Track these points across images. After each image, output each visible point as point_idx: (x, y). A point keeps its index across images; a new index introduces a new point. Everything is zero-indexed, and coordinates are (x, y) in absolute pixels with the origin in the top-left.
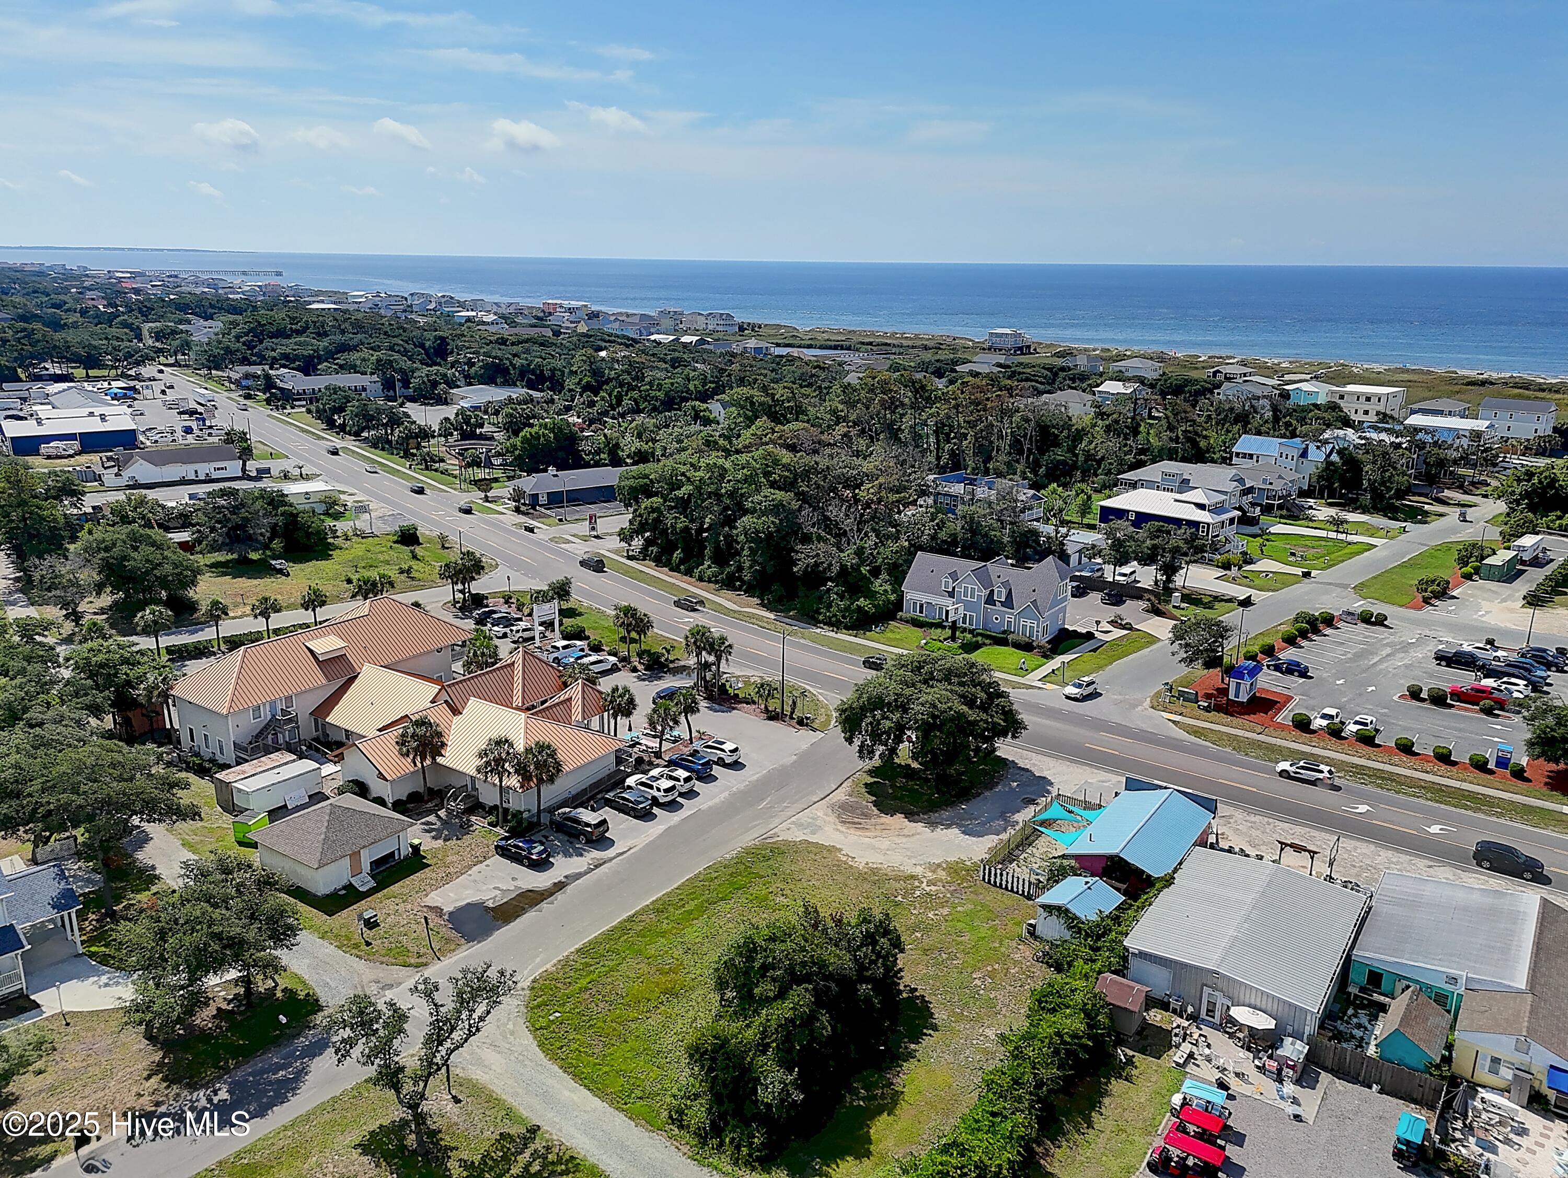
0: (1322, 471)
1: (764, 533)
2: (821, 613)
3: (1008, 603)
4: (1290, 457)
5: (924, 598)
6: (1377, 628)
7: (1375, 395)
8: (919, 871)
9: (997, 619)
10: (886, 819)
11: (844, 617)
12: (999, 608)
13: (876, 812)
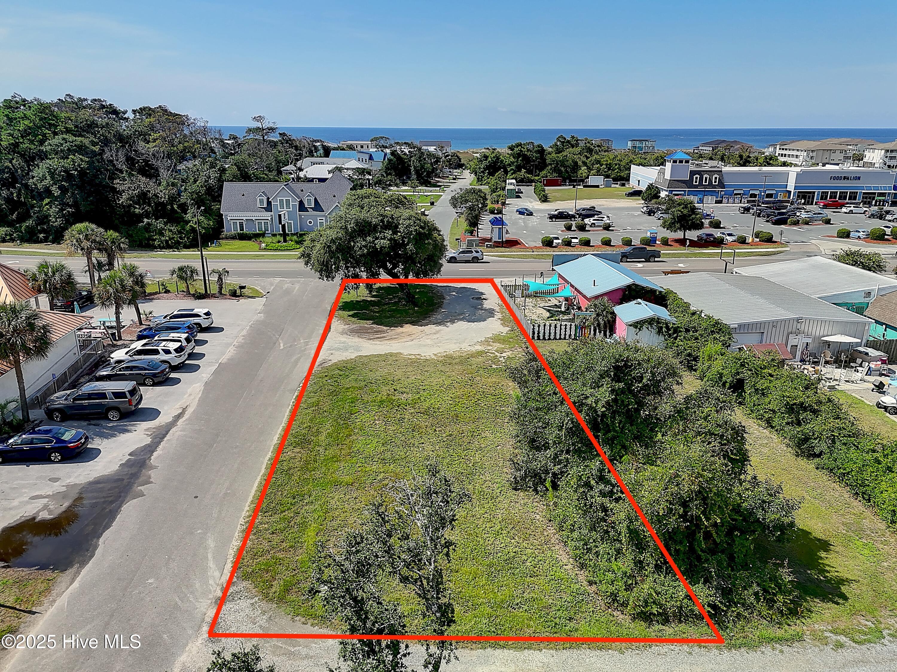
0: (387, 165)
1: (76, 170)
2: (155, 240)
3: (318, 207)
4: (364, 160)
5: (245, 216)
7: (365, 144)
8: (479, 348)
9: (310, 222)
10: (399, 330)
11: (181, 238)
12: (311, 212)
13: (385, 328)
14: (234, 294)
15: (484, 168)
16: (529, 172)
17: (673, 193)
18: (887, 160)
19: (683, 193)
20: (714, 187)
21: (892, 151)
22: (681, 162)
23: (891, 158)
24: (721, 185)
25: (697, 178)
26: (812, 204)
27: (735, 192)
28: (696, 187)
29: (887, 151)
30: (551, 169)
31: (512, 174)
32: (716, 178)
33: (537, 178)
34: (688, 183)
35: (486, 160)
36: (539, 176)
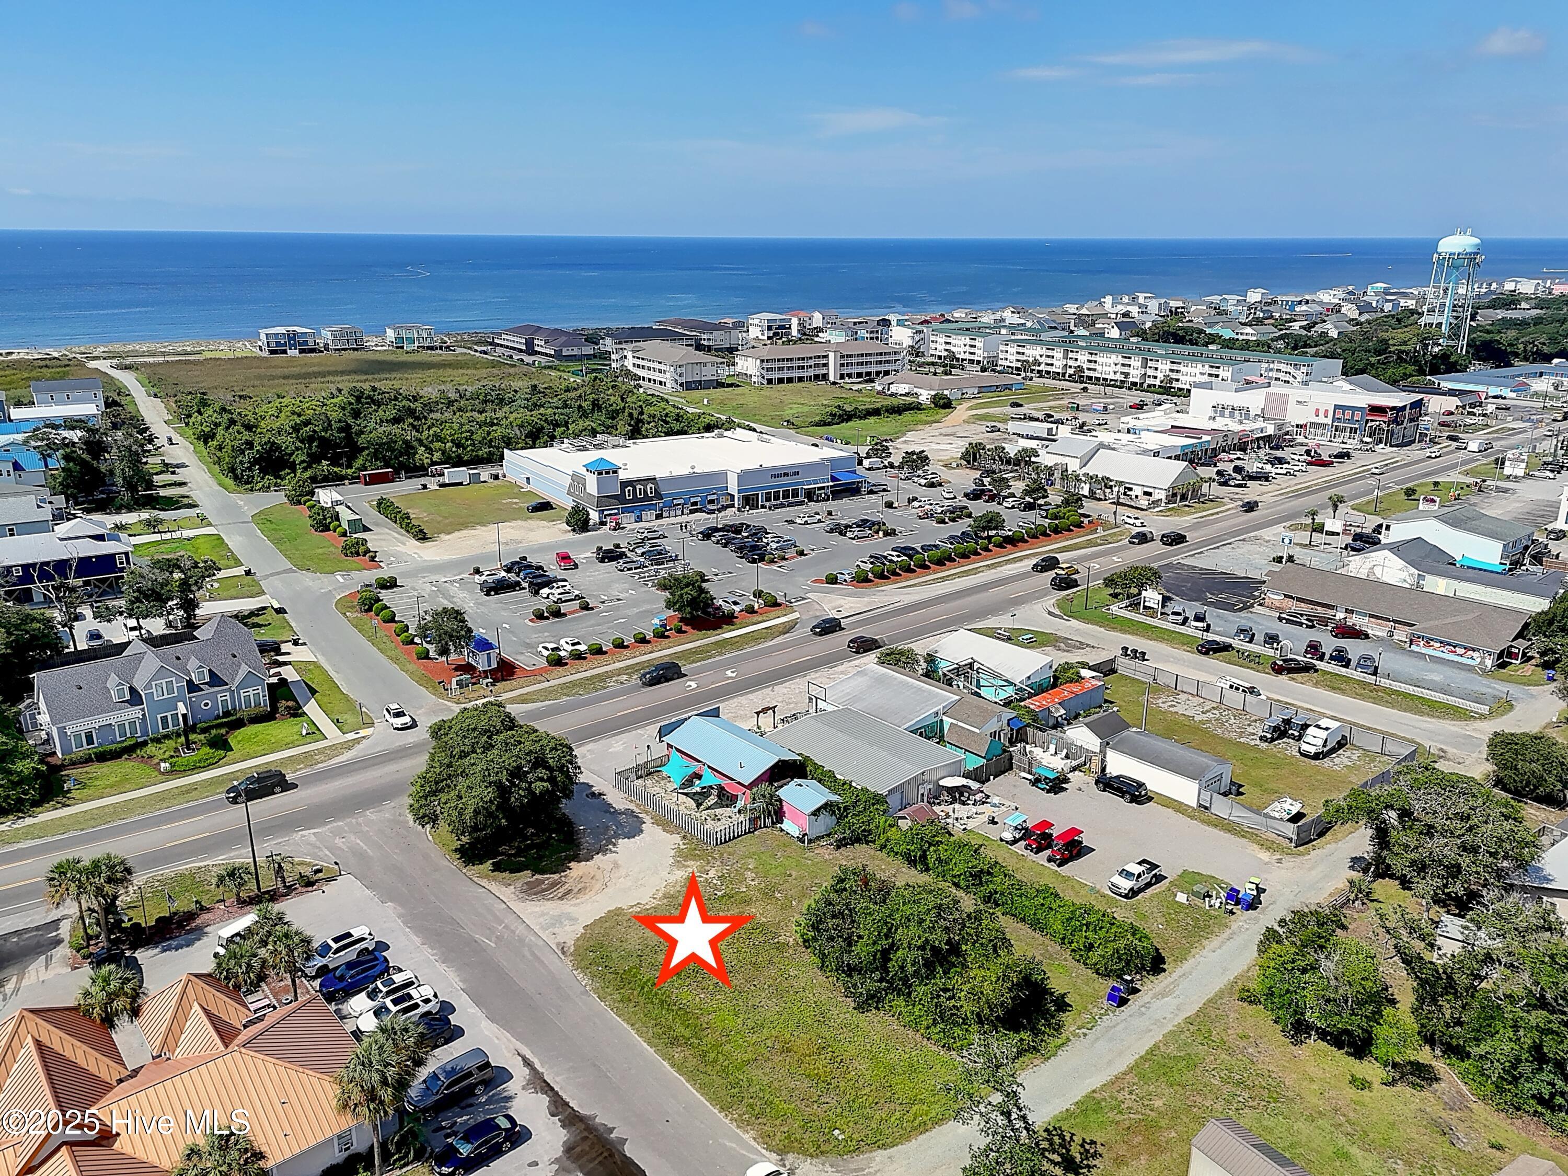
3: (215, 680)
6: (395, 589)
8: (680, 874)
9: (206, 705)
10: (572, 874)
12: (208, 690)
13: (556, 876)
14: (310, 884)
15: (249, 462)
16: (335, 462)
17: (606, 513)
18: (764, 372)
19: (616, 511)
20: (651, 499)
21: (767, 361)
22: (607, 473)
23: (768, 370)
24: (659, 496)
25: (629, 491)
26: (757, 508)
27: (675, 502)
28: (630, 501)
29: (762, 361)
30: (368, 455)
31: (305, 469)
32: (651, 488)
33: (349, 471)
34: (621, 498)
35: (251, 448)
36: (351, 468)
